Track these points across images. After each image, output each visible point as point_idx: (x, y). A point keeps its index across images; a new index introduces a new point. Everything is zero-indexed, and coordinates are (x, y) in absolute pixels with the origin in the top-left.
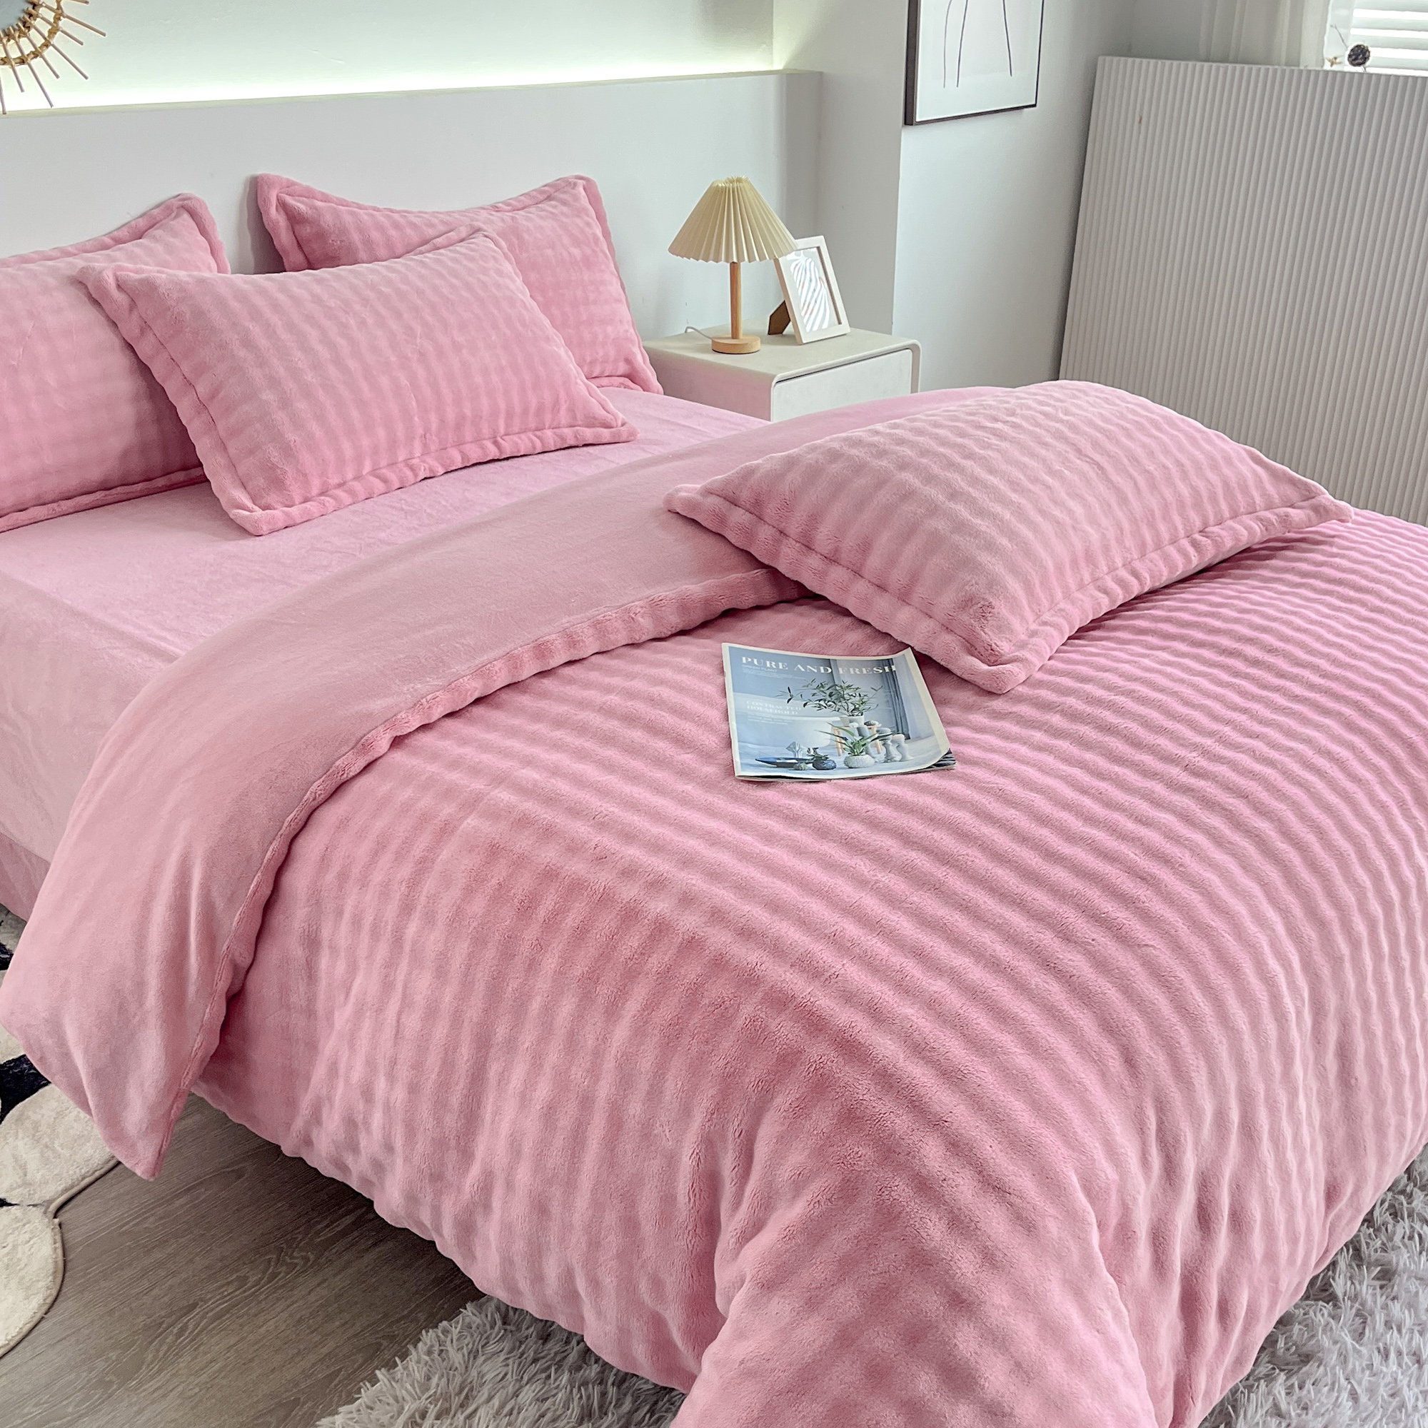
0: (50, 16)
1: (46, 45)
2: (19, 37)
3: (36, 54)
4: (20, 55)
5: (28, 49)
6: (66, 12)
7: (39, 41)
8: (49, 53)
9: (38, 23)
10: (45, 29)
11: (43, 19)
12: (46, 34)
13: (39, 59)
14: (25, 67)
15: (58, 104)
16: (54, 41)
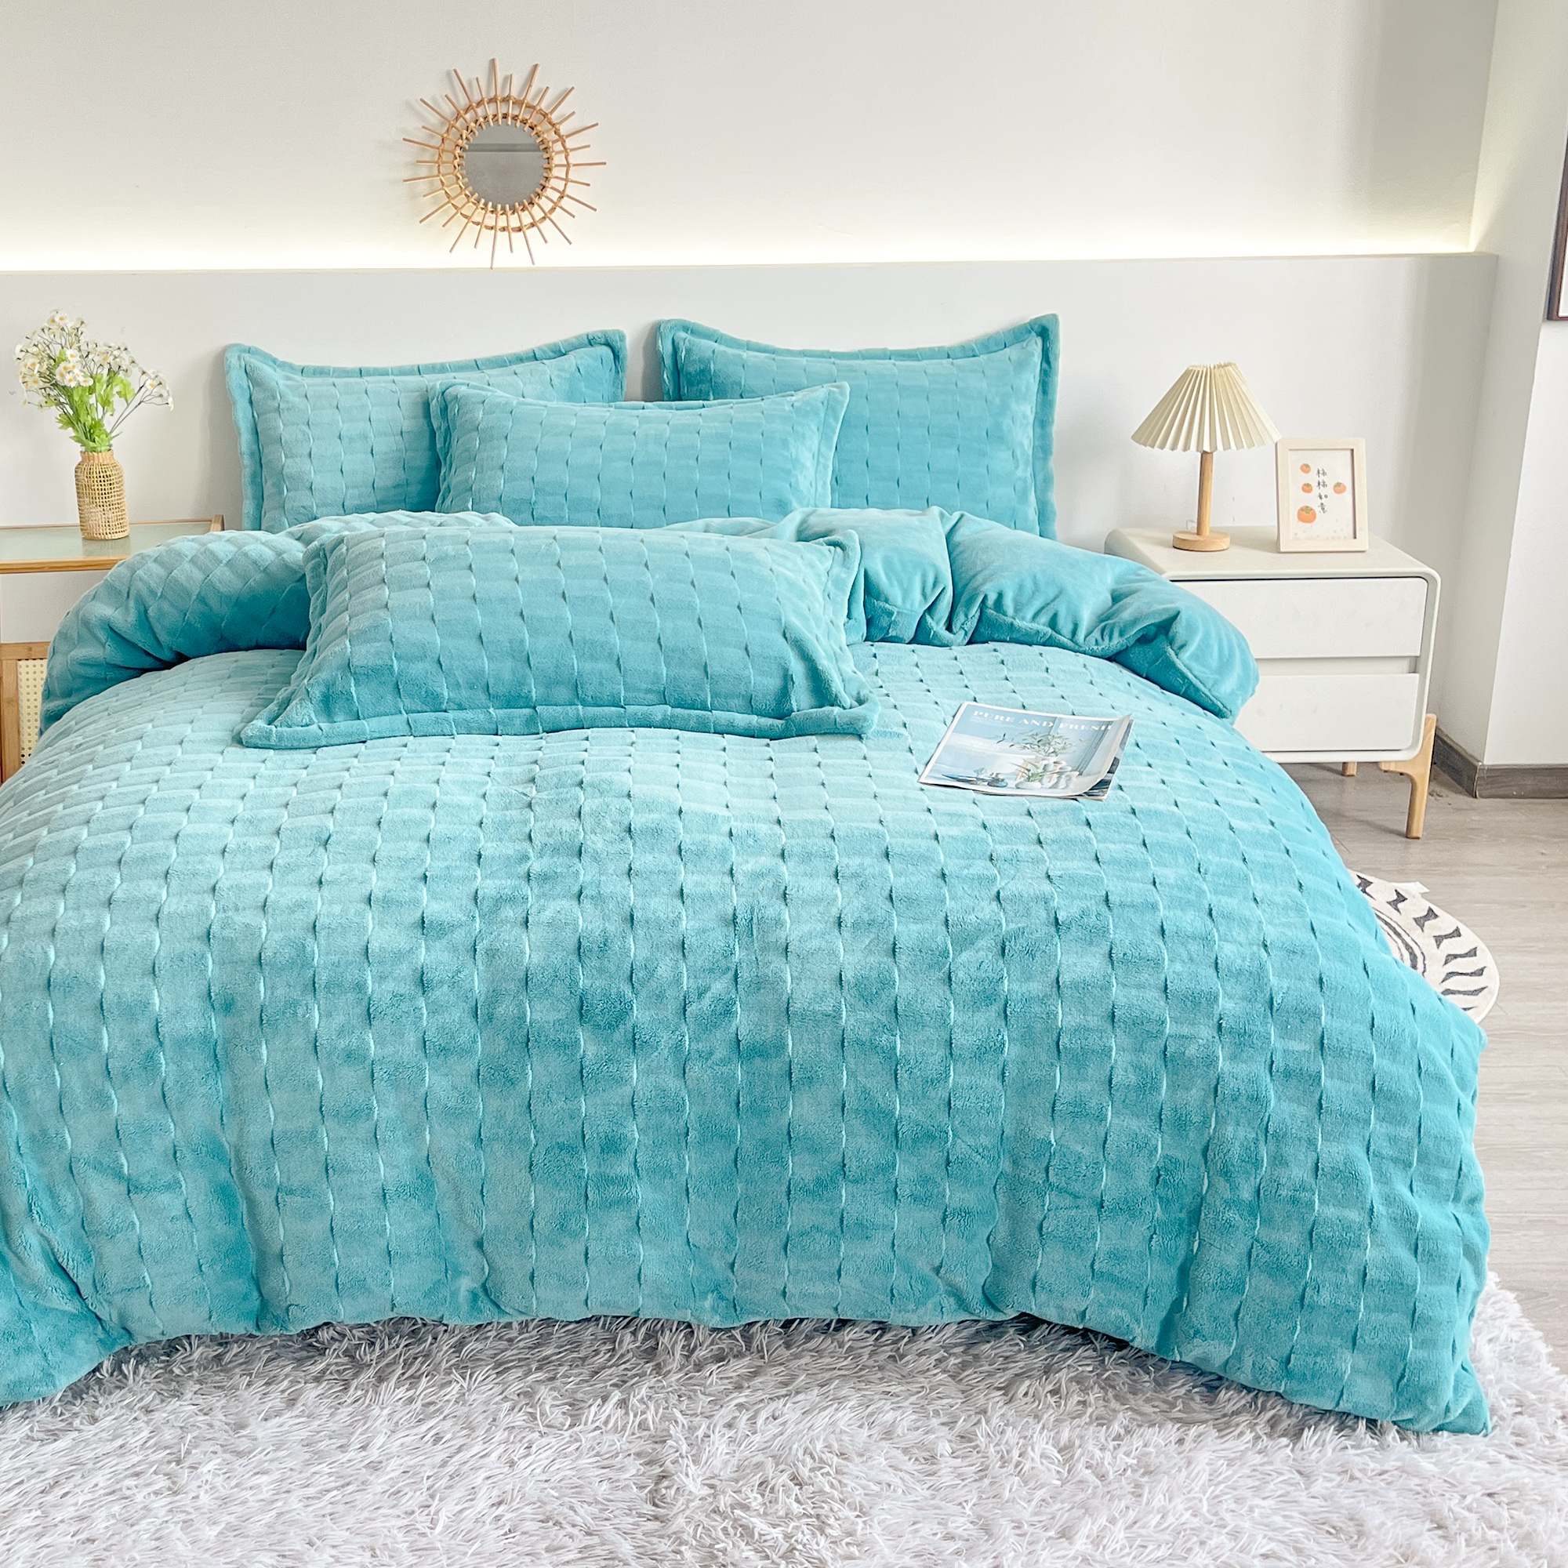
0: (555, 196)
1: (544, 218)
2: (523, 210)
3: (532, 225)
4: (518, 225)
5: (527, 219)
6: (568, 192)
7: (539, 215)
8: (546, 226)
9: (543, 201)
10: (548, 206)
11: (547, 197)
12: (547, 211)
13: (535, 228)
14: (521, 233)
15: (538, 264)
16: (552, 216)
